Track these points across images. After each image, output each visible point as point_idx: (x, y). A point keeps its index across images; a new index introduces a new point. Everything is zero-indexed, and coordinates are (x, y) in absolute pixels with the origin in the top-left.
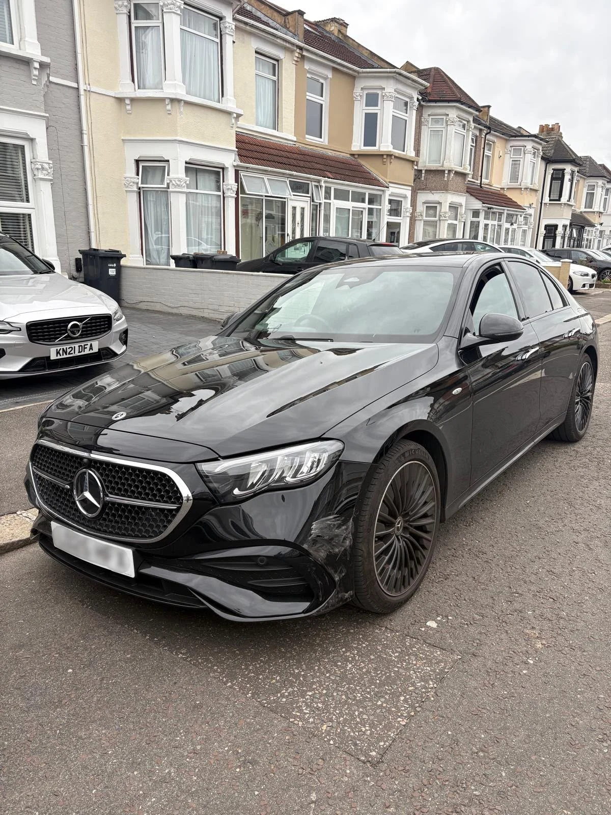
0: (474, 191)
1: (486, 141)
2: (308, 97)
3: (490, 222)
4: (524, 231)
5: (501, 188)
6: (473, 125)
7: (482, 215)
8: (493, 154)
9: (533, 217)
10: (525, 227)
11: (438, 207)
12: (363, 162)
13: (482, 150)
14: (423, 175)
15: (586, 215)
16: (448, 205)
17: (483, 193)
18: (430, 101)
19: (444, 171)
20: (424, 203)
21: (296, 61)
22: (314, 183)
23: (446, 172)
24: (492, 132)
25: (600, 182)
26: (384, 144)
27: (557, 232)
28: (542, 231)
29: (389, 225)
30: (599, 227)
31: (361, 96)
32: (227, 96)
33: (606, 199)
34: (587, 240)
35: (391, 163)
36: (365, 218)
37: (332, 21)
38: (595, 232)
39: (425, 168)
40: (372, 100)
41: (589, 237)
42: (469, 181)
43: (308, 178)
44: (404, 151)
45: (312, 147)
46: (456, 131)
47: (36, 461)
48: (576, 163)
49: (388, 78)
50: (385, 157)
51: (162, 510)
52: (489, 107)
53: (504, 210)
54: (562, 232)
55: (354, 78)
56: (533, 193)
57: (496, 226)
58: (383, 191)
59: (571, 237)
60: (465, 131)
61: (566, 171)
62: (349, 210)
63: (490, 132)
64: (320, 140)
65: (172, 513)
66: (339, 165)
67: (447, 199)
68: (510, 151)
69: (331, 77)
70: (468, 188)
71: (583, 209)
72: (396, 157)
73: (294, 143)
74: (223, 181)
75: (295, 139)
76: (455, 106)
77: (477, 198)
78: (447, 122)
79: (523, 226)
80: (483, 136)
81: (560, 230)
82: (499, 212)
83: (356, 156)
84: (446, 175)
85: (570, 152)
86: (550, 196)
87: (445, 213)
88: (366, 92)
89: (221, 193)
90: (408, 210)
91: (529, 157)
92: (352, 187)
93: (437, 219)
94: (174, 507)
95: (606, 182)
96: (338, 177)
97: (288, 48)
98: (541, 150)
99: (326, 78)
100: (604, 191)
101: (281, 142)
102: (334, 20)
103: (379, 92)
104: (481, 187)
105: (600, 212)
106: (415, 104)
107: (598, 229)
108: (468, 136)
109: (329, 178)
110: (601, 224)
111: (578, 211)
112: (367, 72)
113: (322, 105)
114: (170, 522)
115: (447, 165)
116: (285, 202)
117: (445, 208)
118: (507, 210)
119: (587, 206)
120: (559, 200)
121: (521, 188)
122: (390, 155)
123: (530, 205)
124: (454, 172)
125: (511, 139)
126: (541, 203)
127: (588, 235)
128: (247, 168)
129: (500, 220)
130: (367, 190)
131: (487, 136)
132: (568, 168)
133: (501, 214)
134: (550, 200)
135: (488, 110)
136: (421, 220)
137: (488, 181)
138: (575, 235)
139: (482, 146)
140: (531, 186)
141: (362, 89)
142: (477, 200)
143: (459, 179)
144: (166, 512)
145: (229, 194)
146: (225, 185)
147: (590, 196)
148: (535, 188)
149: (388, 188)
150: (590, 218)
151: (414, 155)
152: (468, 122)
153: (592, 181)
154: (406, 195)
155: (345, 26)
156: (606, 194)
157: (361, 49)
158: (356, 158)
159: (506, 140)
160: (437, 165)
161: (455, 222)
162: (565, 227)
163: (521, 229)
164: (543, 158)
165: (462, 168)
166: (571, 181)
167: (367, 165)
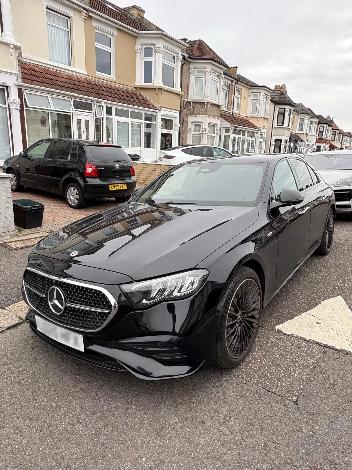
0: (226, 117)
1: (236, 88)
2: (96, 46)
3: (237, 136)
4: (261, 143)
5: (246, 117)
6: (223, 76)
7: (231, 131)
8: (241, 96)
9: (266, 134)
10: (261, 140)
11: (201, 125)
12: (142, 93)
13: (233, 93)
14: (191, 105)
15: (299, 135)
16: (207, 124)
17: (233, 118)
18: (194, 59)
19: (204, 103)
20: (192, 123)
21: (84, 19)
22: (96, 104)
23: (206, 103)
24: (239, 82)
25: (307, 117)
26: (158, 81)
27: (282, 144)
28: (273, 143)
29: (163, 135)
30: (306, 142)
31: (140, 49)
32: (5, 31)
33: (310, 127)
34: (300, 149)
35: (162, 94)
36: (143, 130)
37: (133, 7)
38: (304, 145)
39: (193, 101)
40: (148, 53)
41: (301, 147)
42: (222, 110)
43: (91, 100)
44: (173, 88)
45: (101, 80)
46: (211, 78)
47: (26, 279)
48: (291, 105)
49: (158, 38)
50: (157, 90)
51: (100, 313)
52: (236, 68)
53: (246, 129)
54: (284, 144)
55: (136, 37)
56: (266, 121)
57: (241, 138)
58: (156, 112)
59: (290, 147)
60: (219, 79)
61: (286, 109)
62: (129, 123)
63: (237, 83)
64: (110, 76)
65: (106, 315)
66: (122, 93)
67: (206, 120)
68: (252, 95)
69: (116, 34)
70: (221, 114)
71: (297, 132)
72: (164, 90)
73: (86, 76)
74: (8, 97)
75: (86, 73)
76: (210, 63)
77: (227, 121)
78: (205, 72)
79: (259, 139)
80: (233, 85)
81: (283, 143)
82: (243, 130)
83: (139, 89)
84: (206, 105)
85: (288, 99)
86: (277, 123)
87: (206, 129)
88: (144, 47)
89: (7, 106)
90: (177, 126)
91: (263, 99)
92: (130, 108)
93: (201, 132)
94: (107, 311)
95: (310, 117)
96: (118, 100)
97: (77, 9)
98: (270, 96)
99: (112, 35)
100: (309, 122)
101: (74, 74)
102: (134, 7)
103: (152, 47)
104: (233, 115)
105: (307, 134)
106: (179, 57)
107: (306, 143)
108: (220, 83)
109: (109, 100)
110: (307, 140)
111: (295, 132)
112: (143, 34)
113: (111, 53)
114: (104, 320)
115: (206, 100)
116: (70, 115)
117: (206, 126)
118: (248, 129)
119: (300, 130)
120: (282, 126)
121: (258, 117)
122: (160, 89)
123: (264, 127)
124: (210, 104)
125: (252, 88)
126: (272, 127)
127: (300, 146)
128: (30, 88)
129: (244, 135)
130: (144, 111)
131: (236, 85)
132: (287, 108)
133: (244, 132)
134: (278, 125)
135: (236, 69)
136: (191, 133)
137: (238, 112)
138: (292, 146)
139: (233, 91)
140: (265, 117)
141: (141, 45)
142: (228, 122)
143: (215, 109)
144: (102, 314)
145: (13, 107)
146: (9, 99)
147: (302, 125)
148: (266, 117)
149: (160, 110)
150: (301, 136)
151: (180, 91)
152: (220, 74)
153: (302, 116)
154: (175, 116)
155: (142, 12)
156: (311, 124)
157: (151, 25)
158: (138, 90)
159: (249, 89)
160: (201, 99)
161: (213, 135)
162: (286, 141)
163: (259, 141)
164: (271, 100)
165: (217, 102)
166: (290, 115)
167: (146, 95)
